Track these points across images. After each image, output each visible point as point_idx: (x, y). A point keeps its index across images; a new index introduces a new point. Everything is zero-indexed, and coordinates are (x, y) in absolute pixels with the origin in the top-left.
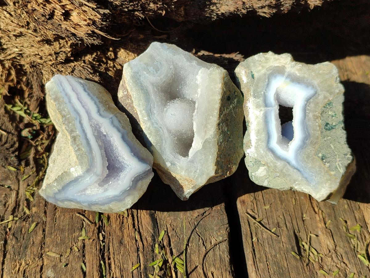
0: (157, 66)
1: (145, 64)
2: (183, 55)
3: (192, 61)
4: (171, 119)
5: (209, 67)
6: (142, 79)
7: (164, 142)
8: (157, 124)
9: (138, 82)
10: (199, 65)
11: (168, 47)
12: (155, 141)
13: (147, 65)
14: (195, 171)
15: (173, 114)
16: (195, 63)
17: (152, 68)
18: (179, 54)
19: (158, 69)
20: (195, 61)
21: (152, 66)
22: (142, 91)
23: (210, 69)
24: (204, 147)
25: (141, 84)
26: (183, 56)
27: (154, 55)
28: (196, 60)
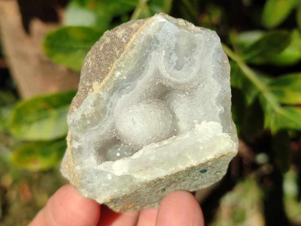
0: (184, 64)
1: (177, 45)
2: (222, 88)
3: (221, 105)
4: (127, 122)
5: (227, 131)
6: (153, 54)
7: (96, 127)
8: (111, 107)
9: (147, 51)
10: (220, 117)
11: (221, 62)
12: (91, 115)
13: (177, 48)
14: (88, 181)
15: (135, 120)
16: (220, 110)
17: (176, 58)
18: (220, 82)
19: (179, 68)
20: (222, 108)
21: (179, 57)
22: (138, 64)
23: (224, 134)
24: (122, 177)
25: (146, 56)
26: (220, 90)
27: (197, 49)
28: (226, 109)
